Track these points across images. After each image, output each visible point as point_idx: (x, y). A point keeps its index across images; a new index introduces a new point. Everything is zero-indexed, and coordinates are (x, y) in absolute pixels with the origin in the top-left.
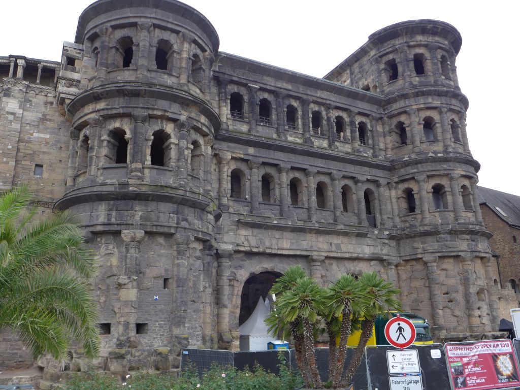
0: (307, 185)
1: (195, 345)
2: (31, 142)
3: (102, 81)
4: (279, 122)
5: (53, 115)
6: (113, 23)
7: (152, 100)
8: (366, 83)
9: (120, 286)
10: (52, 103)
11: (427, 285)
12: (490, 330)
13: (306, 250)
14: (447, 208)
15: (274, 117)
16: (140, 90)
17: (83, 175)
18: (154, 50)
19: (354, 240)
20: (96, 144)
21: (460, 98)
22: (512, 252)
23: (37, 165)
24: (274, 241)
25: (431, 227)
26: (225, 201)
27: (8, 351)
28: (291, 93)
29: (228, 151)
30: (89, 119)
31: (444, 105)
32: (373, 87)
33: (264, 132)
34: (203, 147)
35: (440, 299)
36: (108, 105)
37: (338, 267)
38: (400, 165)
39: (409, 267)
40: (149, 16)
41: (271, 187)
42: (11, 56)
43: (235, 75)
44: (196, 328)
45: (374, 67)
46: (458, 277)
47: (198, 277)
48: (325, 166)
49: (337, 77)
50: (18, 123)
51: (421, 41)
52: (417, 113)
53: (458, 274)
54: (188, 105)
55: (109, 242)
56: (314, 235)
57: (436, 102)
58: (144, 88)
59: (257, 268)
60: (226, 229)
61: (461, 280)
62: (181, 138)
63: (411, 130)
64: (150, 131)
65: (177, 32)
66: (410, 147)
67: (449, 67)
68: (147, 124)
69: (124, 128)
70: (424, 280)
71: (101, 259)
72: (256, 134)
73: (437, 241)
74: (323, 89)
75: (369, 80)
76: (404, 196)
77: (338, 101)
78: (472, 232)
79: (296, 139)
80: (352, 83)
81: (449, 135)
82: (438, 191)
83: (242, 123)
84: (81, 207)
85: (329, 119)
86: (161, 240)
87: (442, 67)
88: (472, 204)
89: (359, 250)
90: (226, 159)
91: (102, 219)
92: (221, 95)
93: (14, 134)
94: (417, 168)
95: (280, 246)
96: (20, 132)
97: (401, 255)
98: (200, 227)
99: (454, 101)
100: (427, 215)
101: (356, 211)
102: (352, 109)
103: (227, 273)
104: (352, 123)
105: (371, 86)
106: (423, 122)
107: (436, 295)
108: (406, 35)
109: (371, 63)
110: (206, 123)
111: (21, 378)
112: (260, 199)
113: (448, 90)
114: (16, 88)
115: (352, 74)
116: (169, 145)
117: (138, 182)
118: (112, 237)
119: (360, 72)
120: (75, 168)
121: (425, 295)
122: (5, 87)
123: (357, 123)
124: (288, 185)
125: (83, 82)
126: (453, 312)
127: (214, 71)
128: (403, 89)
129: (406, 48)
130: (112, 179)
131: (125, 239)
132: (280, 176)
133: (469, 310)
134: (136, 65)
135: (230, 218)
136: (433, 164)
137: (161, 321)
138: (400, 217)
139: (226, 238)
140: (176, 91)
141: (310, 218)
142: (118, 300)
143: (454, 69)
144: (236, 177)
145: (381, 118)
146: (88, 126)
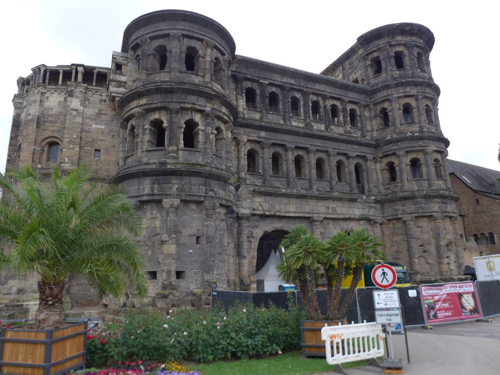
0: (308, 161)
1: (222, 287)
2: (90, 132)
3: (144, 82)
4: (285, 110)
5: (107, 111)
6: (151, 35)
7: (183, 96)
8: (355, 77)
9: (163, 243)
10: (105, 101)
11: (406, 239)
12: (457, 274)
13: (308, 213)
14: (422, 178)
15: (281, 107)
16: (173, 88)
17: (131, 157)
18: (184, 55)
19: (346, 204)
20: (140, 132)
21: (433, 87)
22: (475, 212)
23: (96, 150)
24: (283, 206)
25: (409, 193)
26: (243, 175)
27: (81, 292)
28: (294, 87)
29: (244, 135)
30: (134, 112)
31: (420, 94)
32: (361, 80)
33: (273, 119)
34: (224, 132)
35: (416, 250)
36: (149, 101)
37: (334, 226)
38: (383, 143)
39: (391, 225)
40: (179, 28)
41: (280, 162)
42: (73, 65)
43: (249, 73)
44: (222, 274)
45: (362, 64)
46: (431, 233)
47: (222, 235)
48: (323, 145)
49: (332, 73)
50: (80, 118)
51: (400, 41)
52: (397, 100)
53: (431, 230)
54: (211, 99)
55: (153, 208)
56: (314, 201)
57: (413, 91)
58: (177, 86)
59: (270, 227)
60: (244, 197)
61: (433, 235)
62: (207, 125)
63: (393, 115)
64: (182, 120)
65: (202, 40)
66: (392, 128)
67: (424, 62)
68: (179, 115)
69: (161, 119)
70: (403, 236)
71: (148, 222)
72: (266, 121)
73: (414, 204)
74: (320, 83)
75: (358, 75)
76: (387, 168)
77: (332, 92)
78: (443, 197)
79: (299, 124)
80: (344, 78)
81: (424, 118)
82: (415, 163)
83: (255, 112)
84: (131, 181)
85: (325, 107)
86: (193, 206)
87: (418, 62)
88: (443, 173)
89: (351, 212)
90: (243, 141)
91: (147, 191)
92: (238, 90)
93: (77, 126)
94: (398, 146)
95: (287, 209)
96: (82, 125)
97: (385, 216)
98: (224, 196)
99: (428, 90)
100: (406, 183)
101: (348, 181)
102: (344, 98)
103: (246, 232)
104: (344, 110)
105: (359, 79)
106: (403, 108)
107: (412, 247)
108: (388, 36)
109: (359, 60)
110: (227, 113)
111: (91, 313)
112: (271, 173)
113: (423, 80)
114: (78, 90)
115: (343, 69)
116: (198, 131)
117: (174, 161)
118: (155, 205)
119: (350, 68)
120: (125, 151)
121: (404, 247)
122: (69, 89)
123: (348, 110)
124: (293, 161)
125: (129, 83)
126: (427, 260)
127: (231, 71)
128: (386, 81)
129: (388, 47)
130: (154, 159)
131: (165, 206)
132: (286, 154)
133: (440, 259)
134: (170, 68)
135: (247, 188)
136: (411, 142)
137: (195, 269)
138: (384, 185)
139: (244, 204)
140: (202, 88)
141: (311, 187)
142: (162, 253)
143: (428, 63)
144: (252, 155)
145: (368, 106)
146: (134, 118)
